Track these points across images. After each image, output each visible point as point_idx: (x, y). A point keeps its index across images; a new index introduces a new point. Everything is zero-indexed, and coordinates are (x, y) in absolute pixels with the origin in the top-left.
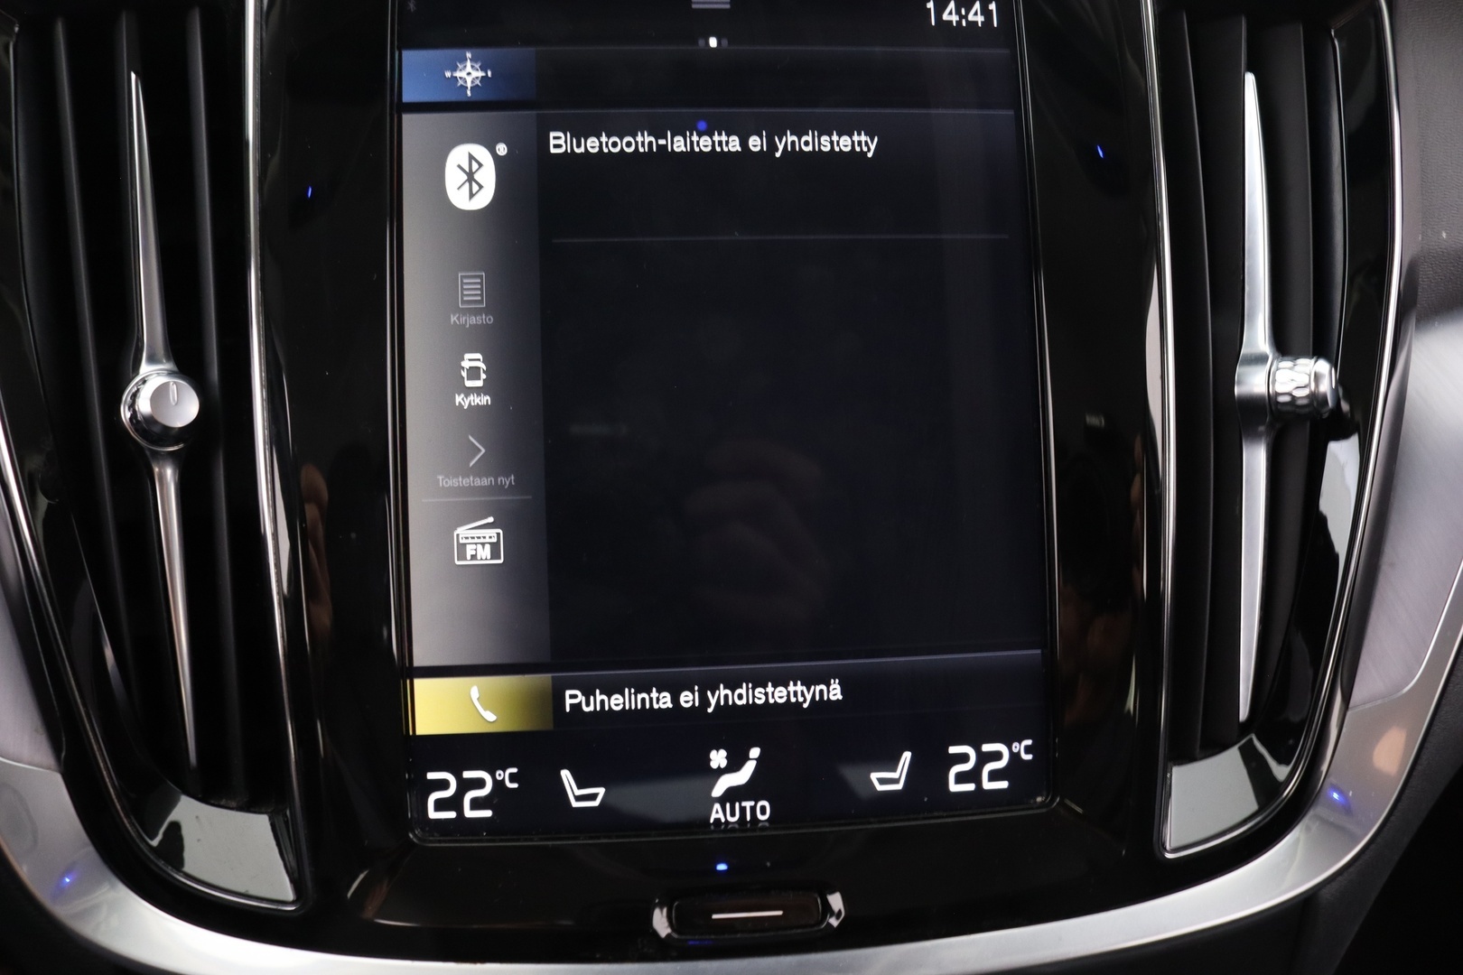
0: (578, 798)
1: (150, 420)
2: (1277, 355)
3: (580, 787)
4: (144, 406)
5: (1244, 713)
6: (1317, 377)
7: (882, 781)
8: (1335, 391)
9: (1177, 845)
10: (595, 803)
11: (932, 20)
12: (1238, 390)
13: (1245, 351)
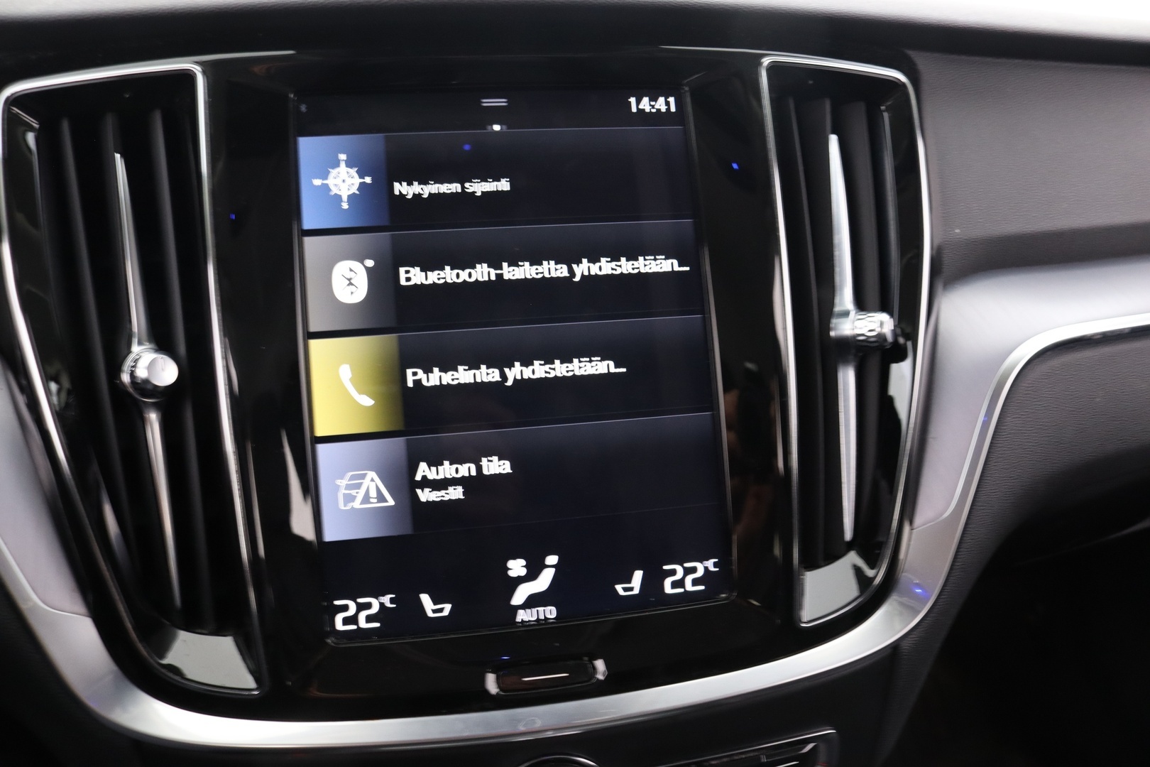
0: (434, 611)
1: (146, 381)
2: (858, 310)
3: (435, 604)
4: (142, 373)
5: (848, 535)
6: (882, 324)
7: (625, 589)
8: (894, 332)
9: (809, 619)
10: (446, 613)
11: (634, 109)
12: (832, 334)
13: (837, 309)
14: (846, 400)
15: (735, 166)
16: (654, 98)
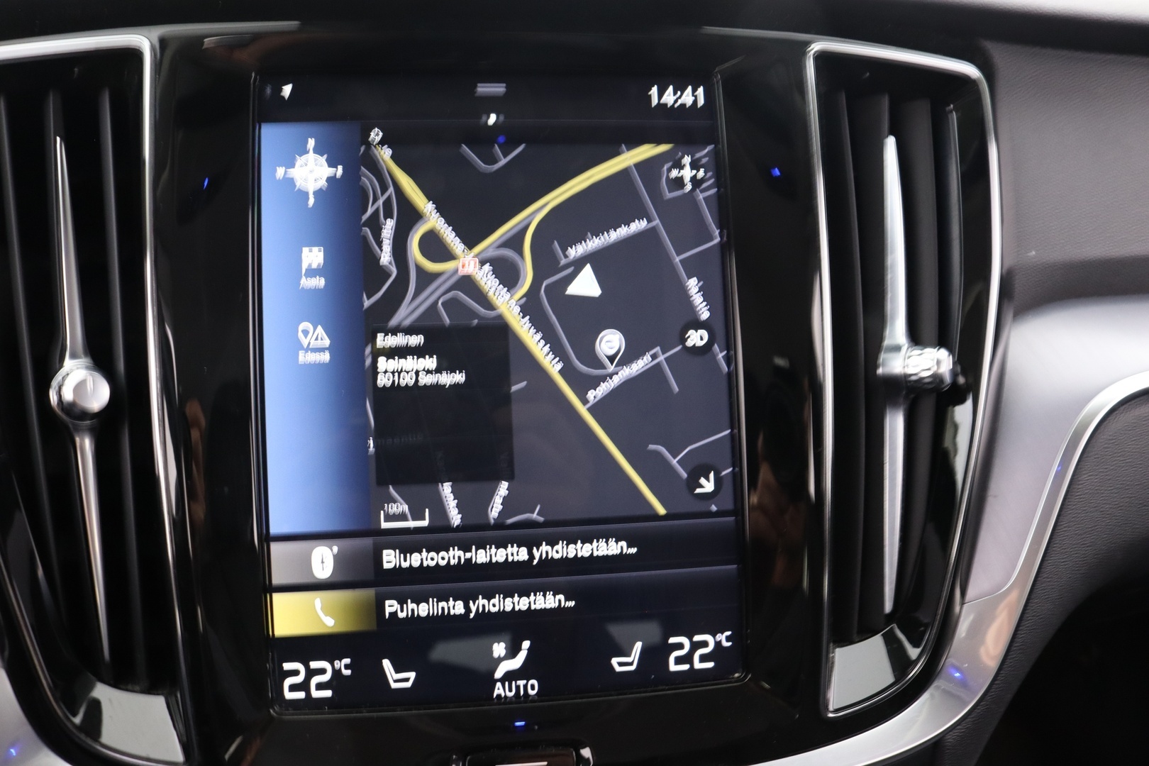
0: (396, 681)
1: (73, 405)
2: (911, 345)
3: (397, 672)
4: (68, 395)
5: (888, 606)
6: (938, 363)
7: (621, 664)
8: (954, 374)
9: (837, 707)
10: (408, 685)
11: (655, 101)
12: (880, 371)
13: (887, 342)
14: (893, 450)
15: (777, 172)
16: (680, 88)
